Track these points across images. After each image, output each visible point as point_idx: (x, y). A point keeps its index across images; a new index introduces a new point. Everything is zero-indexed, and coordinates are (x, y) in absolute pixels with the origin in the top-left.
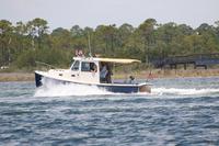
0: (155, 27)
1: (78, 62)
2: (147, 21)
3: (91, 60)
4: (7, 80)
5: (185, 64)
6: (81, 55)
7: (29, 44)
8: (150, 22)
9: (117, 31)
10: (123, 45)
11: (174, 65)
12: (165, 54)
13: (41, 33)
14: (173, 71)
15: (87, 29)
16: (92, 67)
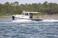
0: (47, 4)
1: (24, 13)
2: (45, 2)
3: (27, 12)
4: (8, 18)
5: (55, 13)
6: (24, 11)
7: (14, 8)
8: (46, 2)
9: (37, 5)
10: (39, 8)
11: (52, 14)
12: (50, 11)
13: (17, 5)
14: (52, 15)
15: (29, 4)
16: (27, 14)
